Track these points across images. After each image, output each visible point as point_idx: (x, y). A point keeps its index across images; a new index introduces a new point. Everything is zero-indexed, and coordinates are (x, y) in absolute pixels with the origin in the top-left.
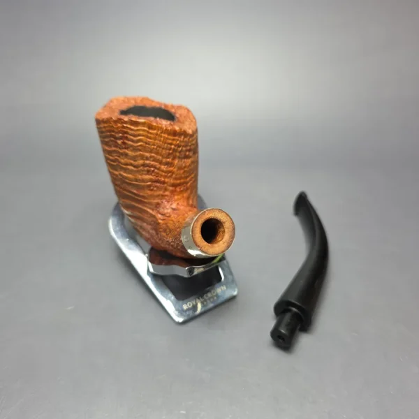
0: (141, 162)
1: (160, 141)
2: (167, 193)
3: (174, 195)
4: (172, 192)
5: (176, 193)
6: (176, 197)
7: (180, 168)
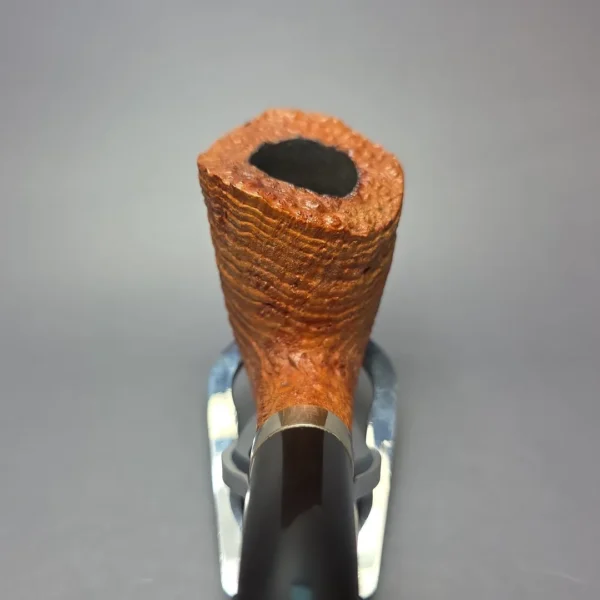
0: (247, 264)
1: (284, 240)
2: (288, 329)
3: (302, 338)
4: (299, 330)
5: (305, 334)
6: (304, 342)
7: (323, 295)
